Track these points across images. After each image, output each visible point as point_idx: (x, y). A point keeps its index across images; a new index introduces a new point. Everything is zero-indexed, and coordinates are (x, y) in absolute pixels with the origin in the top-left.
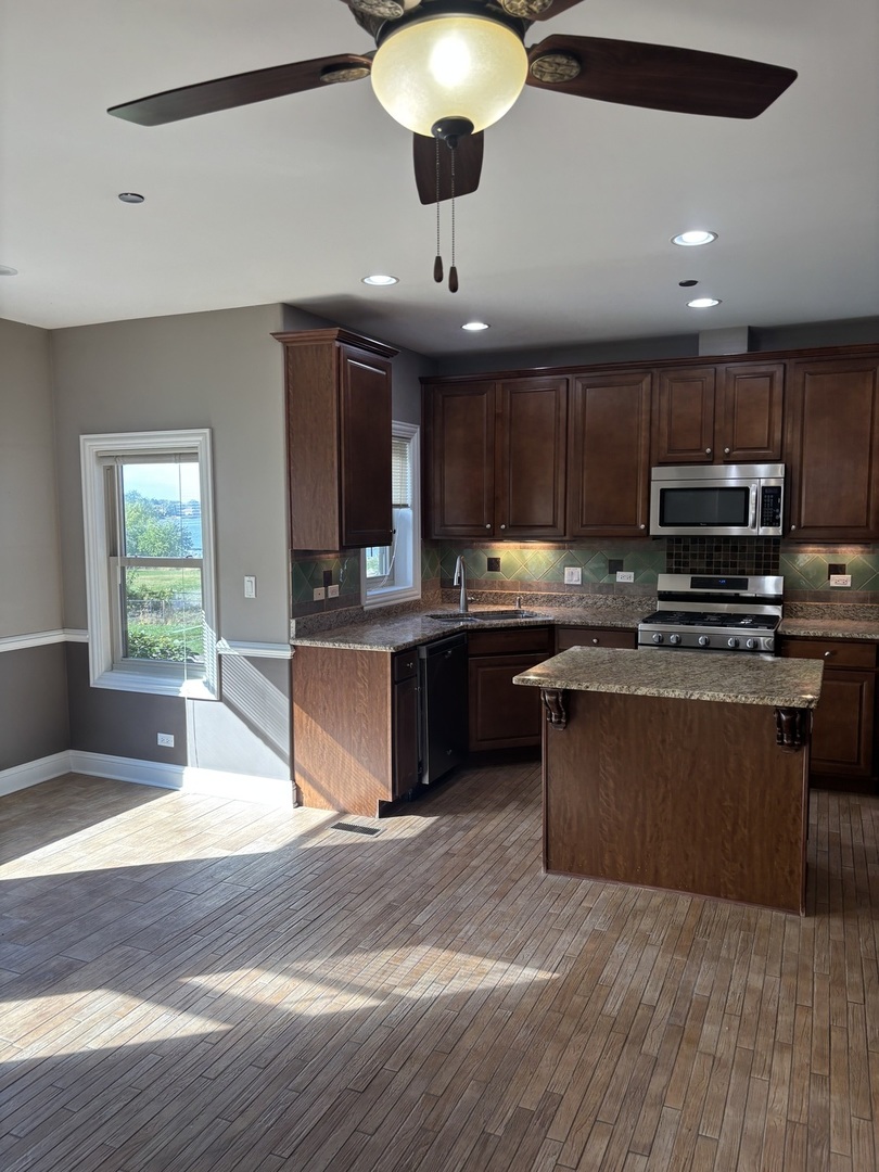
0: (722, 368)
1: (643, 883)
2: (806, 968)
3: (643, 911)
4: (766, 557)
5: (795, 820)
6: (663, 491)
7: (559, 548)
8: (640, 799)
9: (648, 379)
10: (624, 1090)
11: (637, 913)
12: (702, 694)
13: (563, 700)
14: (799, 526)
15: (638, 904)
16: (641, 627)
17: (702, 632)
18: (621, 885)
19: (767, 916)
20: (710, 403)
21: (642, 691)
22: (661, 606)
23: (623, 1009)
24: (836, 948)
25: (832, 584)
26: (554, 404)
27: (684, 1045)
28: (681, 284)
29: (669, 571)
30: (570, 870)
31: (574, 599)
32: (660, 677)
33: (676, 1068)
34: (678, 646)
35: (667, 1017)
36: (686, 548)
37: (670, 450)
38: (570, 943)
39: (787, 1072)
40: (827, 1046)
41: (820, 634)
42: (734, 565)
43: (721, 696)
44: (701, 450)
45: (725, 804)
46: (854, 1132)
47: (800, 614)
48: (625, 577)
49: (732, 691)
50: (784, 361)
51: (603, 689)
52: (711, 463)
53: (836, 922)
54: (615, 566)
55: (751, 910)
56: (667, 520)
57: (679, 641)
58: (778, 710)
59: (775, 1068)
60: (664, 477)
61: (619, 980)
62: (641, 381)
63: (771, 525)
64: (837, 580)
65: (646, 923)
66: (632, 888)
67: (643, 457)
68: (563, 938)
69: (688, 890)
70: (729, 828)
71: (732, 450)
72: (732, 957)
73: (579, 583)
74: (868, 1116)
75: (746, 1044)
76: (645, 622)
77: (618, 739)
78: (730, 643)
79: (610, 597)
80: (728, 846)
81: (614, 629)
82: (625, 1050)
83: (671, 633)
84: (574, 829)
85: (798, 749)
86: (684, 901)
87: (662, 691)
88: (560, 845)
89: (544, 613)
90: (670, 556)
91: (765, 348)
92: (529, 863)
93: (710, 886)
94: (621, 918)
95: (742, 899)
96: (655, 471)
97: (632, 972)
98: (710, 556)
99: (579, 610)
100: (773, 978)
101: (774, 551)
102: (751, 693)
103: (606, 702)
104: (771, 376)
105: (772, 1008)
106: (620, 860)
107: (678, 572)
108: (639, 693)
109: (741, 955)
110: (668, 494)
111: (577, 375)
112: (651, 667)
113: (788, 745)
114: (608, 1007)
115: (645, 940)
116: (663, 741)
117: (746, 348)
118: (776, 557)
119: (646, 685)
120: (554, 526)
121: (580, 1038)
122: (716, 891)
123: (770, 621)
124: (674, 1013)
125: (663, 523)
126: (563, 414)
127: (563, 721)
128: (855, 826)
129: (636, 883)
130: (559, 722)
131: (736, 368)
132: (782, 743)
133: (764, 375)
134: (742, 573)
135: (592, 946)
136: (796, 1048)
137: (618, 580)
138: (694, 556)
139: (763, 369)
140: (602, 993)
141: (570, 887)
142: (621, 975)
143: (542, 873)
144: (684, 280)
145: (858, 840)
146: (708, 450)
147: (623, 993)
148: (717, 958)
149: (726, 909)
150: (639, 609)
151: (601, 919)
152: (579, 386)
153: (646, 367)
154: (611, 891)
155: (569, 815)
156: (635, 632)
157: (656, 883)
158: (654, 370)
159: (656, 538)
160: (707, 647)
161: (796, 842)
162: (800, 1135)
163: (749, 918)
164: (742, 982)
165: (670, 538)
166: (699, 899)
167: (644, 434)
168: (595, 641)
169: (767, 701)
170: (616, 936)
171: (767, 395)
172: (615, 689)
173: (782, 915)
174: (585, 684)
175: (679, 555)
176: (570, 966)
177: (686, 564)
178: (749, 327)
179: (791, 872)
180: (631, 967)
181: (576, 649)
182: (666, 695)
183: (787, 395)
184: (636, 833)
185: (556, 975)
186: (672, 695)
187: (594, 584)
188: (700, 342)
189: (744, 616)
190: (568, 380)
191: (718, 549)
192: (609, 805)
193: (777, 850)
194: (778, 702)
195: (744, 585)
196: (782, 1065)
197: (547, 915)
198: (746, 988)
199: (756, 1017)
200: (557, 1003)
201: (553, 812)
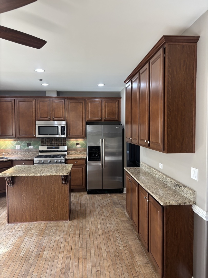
0: (51, 99)
1: (33, 221)
2: (68, 232)
3: (33, 228)
4: (63, 142)
5: (66, 200)
6: (39, 127)
7: (14, 141)
8: (32, 201)
9: (34, 101)
10: (23, 274)
11: (31, 229)
12: (44, 174)
13: (11, 179)
14: (69, 135)
15: (32, 227)
16: (35, 159)
17: (49, 159)
18: (28, 223)
19: (61, 223)
20: (49, 107)
21: (31, 175)
22: (40, 154)
23: (25, 254)
24: (75, 227)
25: (77, 147)
26: (11, 105)
27: (39, 258)
28: (39, 80)
29: (42, 145)
30: (15, 222)
31: (19, 153)
32: (35, 171)
33: (37, 264)
34: (43, 163)
35: (36, 252)
36: (45, 140)
37: (40, 117)
38: (12, 241)
39: (62, 257)
40: (71, 249)
41: (74, 158)
42: (56, 144)
43: (48, 174)
44: (47, 117)
45: (52, 199)
46: (75, 266)
47: (71, 154)
48: (31, 147)
49: (51, 173)
50: (65, 99)
51: (21, 175)
52: (50, 121)
53: (76, 221)
54: (29, 145)
55: (58, 222)
56: (40, 134)
57: (44, 162)
58: (62, 176)
59: (60, 257)
60: (39, 124)
61: (25, 247)
62: (33, 101)
63: (63, 135)
64: (78, 146)
65: (34, 231)
66: (31, 223)
67: (34, 119)
68: (11, 240)
69: (44, 220)
70: (53, 204)
71: (54, 118)
72: (53, 234)
73: (20, 149)
74: (78, 262)
75: (53, 254)
76: (36, 158)
77: (26, 187)
78: (55, 161)
79: (28, 152)
80: (53, 208)
81: (28, 160)
82: (24, 264)
83: (42, 160)
84: (15, 211)
85: (67, 184)
86: (43, 223)
87: (35, 174)
88: (12, 216)
89: (10, 157)
90: (42, 142)
91: (61, 96)
92: (4, 222)
93: (49, 219)
94: (27, 231)
95: (56, 220)
96: (37, 122)
97: (28, 244)
98: (51, 142)
99: (20, 156)
100: (61, 237)
101: (65, 140)
102: (55, 173)
103: (23, 178)
104: (62, 102)
105: (60, 244)
106: (27, 217)
107: (44, 146)
108: (30, 175)
109: (55, 233)
110: (40, 128)
111: (17, 98)
112: (34, 169)
113: (64, 183)
114: (21, 255)
115: (33, 235)
116: (37, 186)
117: (56, 95)
118: (65, 142)
119: (31, 173)
120: (12, 135)
121: (13, 264)
122: (50, 219)
123: (64, 156)
124: (37, 251)
125: (39, 134)
126: (14, 107)
127: (12, 184)
128: (82, 199)
129: (32, 221)
130: (11, 185)
131: (55, 100)
132: (63, 183)
133: (60, 102)
134: (58, 145)
135: (19, 240)
136: (64, 251)
137: (30, 148)
138: (47, 142)
139: (60, 100)
140: (20, 251)
141: (14, 226)
142: (25, 245)
143: (7, 224)
144: (40, 79)
145: (82, 202)
146: (49, 118)
147: (26, 250)
148: (49, 235)
149: (53, 223)
150: (35, 155)
151: (22, 233)
152: (17, 101)
153: (34, 98)
154: (25, 225)
155: (14, 208)
156: (33, 160)
157: (36, 221)
158: (36, 99)
159: (38, 138)
160: (50, 163)
161: (67, 205)
162: (63, 271)
163: (57, 224)
164: (54, 239)
165: (42, 138)
166: (46, 222)
167: (34, 113)
168: (23, 163)
169: (59, 174)
170: (25, 236)
171: (61, 106)
172: (24, 175)
173: (65, 222)
174: (16, 175)
175: (44, 142)
176: (12, 246)
177: (46, 144)
178: (57, 91)
179: (66, 212)
180: (28, 243)
181: (17, 166)
182: (36, 175)
183: (65, 106)
184: (31, 209)
185: (8, 250)
186: (37, 175)
187: (24, 149)
188: (46, 93)
189: (58, 155)
190: (14, 99)
191: (53, 140)
192: (24, 204)
193: (63, 207)
194: (61, 174)
195: (59, 148)
196: (61, 256)
197: (7, 235)
198: (55, 241)
199: (56, 247)
200: (8, 256)
201: (10, 208)
